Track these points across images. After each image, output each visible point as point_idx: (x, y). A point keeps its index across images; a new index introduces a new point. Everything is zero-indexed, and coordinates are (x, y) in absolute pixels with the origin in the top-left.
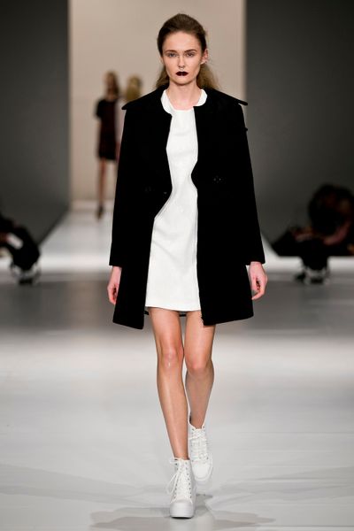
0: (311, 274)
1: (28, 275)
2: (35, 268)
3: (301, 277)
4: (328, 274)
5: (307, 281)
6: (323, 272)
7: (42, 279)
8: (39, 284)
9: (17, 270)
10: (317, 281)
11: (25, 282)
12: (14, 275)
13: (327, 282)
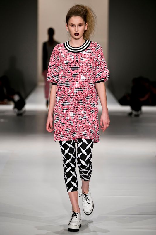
0: (134, 113)
1: (21, 112)
2: (23, 109)
3: (130, 114)
4: (142, 113)
5: (133, 116)
6: (139, 112)
7: (26, 114)
8: (25, 116)
9: (16, 110)
10: (137, 116)
11: (19, 115)
12: (15, 112)
13: (141, 116)
